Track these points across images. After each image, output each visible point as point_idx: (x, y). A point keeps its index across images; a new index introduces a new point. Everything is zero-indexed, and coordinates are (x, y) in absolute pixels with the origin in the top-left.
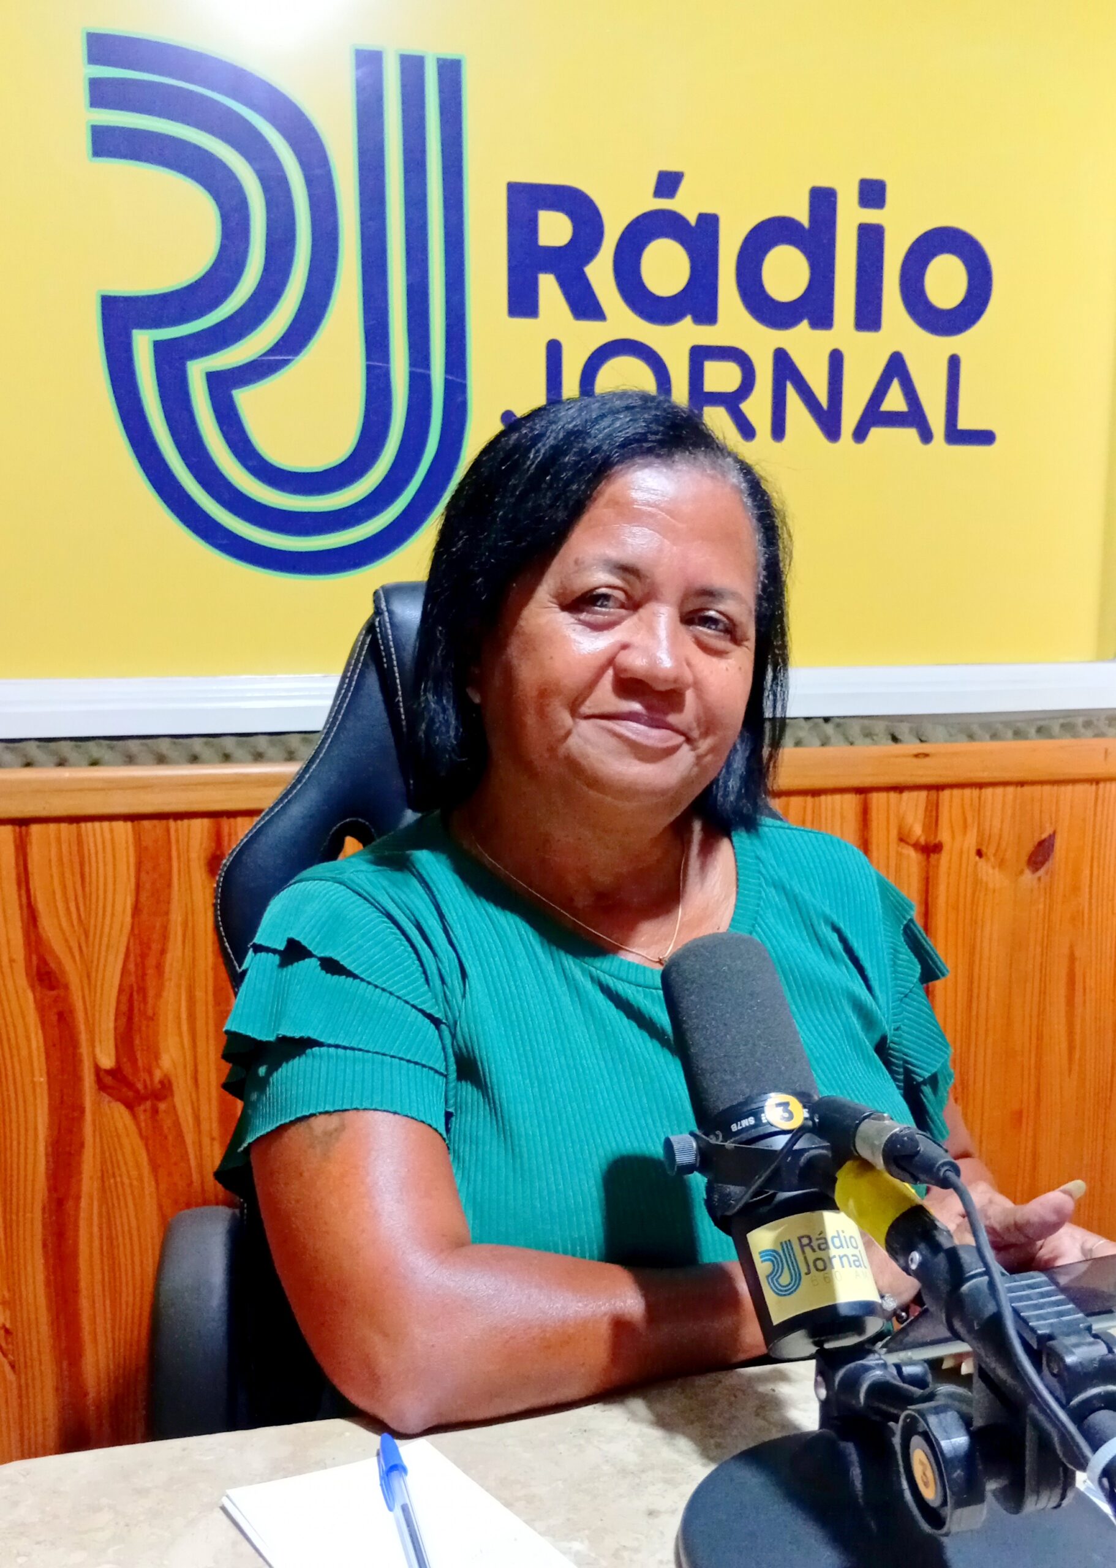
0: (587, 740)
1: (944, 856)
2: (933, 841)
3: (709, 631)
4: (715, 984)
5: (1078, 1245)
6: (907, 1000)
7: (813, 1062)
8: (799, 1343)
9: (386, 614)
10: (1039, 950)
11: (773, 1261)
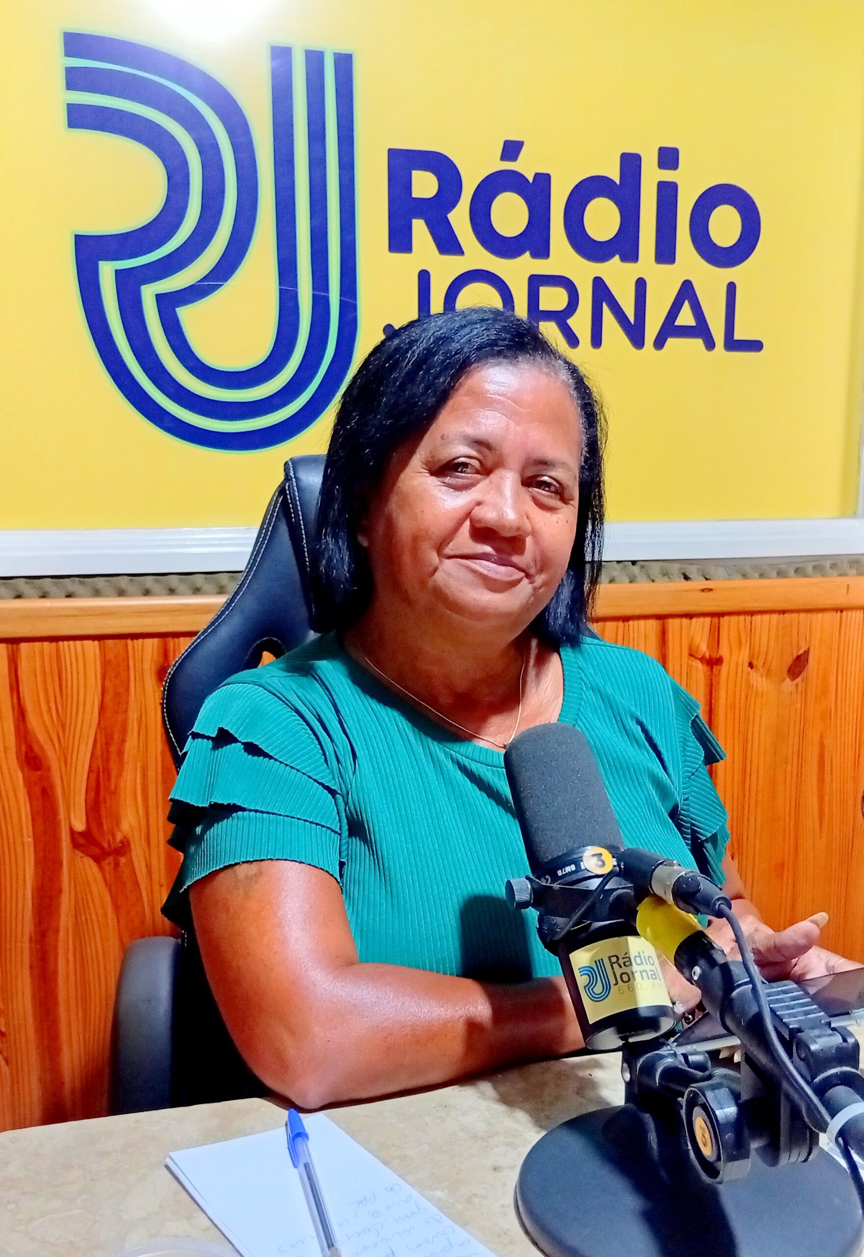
0: (449, 575)
1: (724, 668)
2: (715, 656)
3: (544, 492)
4: (545, 762)
5: (823, 964)
6: (693, 777)
7: (621, 824)
8: (610, 1038)
9: (294, 480)
10: (797, 740)
11: (589, 975)
